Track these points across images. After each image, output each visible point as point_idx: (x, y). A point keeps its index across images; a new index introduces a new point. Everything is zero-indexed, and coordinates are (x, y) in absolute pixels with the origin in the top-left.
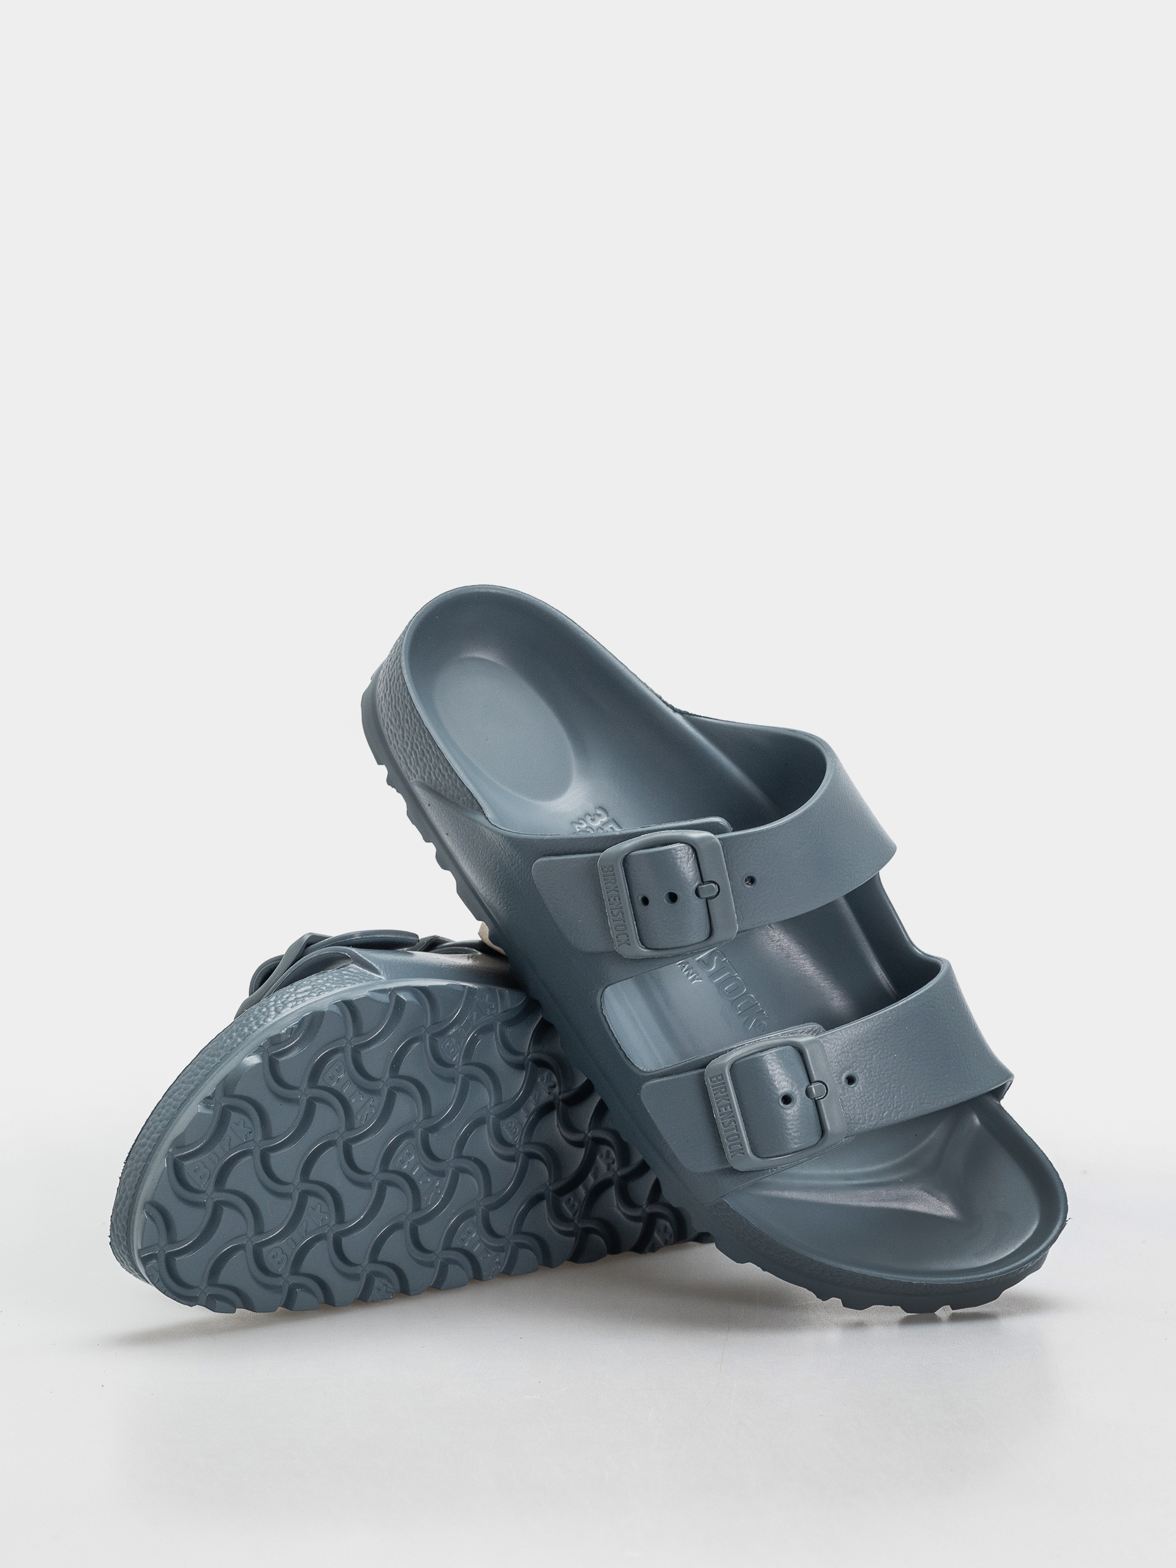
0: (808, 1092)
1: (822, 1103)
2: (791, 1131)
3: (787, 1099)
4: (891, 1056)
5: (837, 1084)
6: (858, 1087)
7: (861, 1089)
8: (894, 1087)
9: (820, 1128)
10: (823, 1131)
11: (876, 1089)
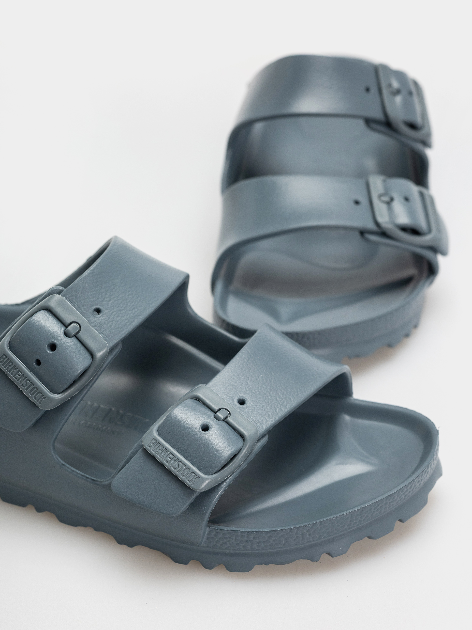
0: (217, 418)
1: (230, 419)
2: (220, 445)
3: (205, 428)
4: (259, 377)
5: (234, 406)
6: (249, 403)
7: (252, 403)
8: (273, 393)
9: (239, 436)
10: (242, 436)
11: (262, 399)
